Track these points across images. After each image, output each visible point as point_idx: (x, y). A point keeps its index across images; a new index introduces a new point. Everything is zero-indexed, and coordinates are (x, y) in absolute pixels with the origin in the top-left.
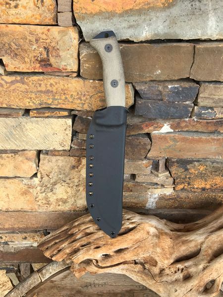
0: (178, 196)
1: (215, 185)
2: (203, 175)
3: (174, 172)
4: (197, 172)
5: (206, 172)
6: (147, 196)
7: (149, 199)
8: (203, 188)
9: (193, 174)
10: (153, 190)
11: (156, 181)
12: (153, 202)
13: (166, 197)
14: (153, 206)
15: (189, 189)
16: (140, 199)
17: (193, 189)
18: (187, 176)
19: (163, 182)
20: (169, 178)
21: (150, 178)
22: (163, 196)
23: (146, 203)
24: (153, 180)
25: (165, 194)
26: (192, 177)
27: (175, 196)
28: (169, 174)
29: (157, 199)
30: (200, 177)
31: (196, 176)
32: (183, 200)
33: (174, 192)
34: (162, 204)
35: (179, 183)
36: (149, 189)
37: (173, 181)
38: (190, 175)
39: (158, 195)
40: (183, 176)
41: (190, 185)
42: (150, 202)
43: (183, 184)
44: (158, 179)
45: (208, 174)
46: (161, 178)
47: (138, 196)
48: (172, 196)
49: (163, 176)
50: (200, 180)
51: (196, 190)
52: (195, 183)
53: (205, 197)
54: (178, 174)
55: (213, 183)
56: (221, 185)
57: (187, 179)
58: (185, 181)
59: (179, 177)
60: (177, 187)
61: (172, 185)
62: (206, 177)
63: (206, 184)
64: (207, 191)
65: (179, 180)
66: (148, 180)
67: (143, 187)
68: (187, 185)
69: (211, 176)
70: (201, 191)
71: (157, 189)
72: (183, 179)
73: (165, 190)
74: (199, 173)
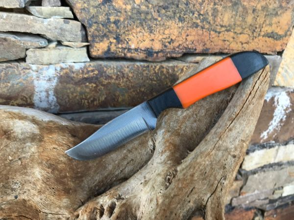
0: (101, 72)
1: (169, 43)
2: (143, 16)
3: (79, 5)
4: (129, 7)
5: (148, 7)
6: (29, 73)
7: (36, 82)
8: (148, 49)
9: (123, 11)
10: (38, 52)
11: (41, 29)
12: (47, 91)
13: (75, 75)
14: (50, 101)
15: (122, 52)
16: (13, 85)
17: (129, 52)
18: (110, 18)
19: (57, 30)
20: (70, 21)
21: (24, 21)
22: (66, 73)
23: (32, 95)
24: (34, 26)
25: (70, 66)
26: (122, 19)
27: (95, 73)
28: (71, 12)
29: (54, 83)
30: (139, 21)
31: (129, 17)
32: (113, 81)
33: (89, 60)
34: (70, 94)
35: (96, 36)
36: (27, 49)
37: (84, 33)
38: (117, 15)
39: (56, 70)
40: (102, 18)
41: (122, 41)
42: (41, 92)
43: (105, 39)
44: (46, 23)
45: (153, 13)
46: (52, 19)
47: (6, 74)
48: (88, 72)
49: (56, 15)
50: (138, 29)
51: (135, 55)
52: (131, 37)
53: (155, 73)
54: (89, 11)
55: (165, 36)
56: (180, 43)
57: (112, 25)
58: (107, 30)
59: (94, 20)
60: (94, 48)
61: (82, 42)
62: (149, 22)
63: (153, 40)
64: (157, 56)
65: (96, 30)
66: (19, 25)
67: (9, 44)
68: (115, 41)
69: (159, 19)
70: (146, 57)
71: (47, 51)
72: (102, 25)
73: (67, 54)
74: (135, 11)
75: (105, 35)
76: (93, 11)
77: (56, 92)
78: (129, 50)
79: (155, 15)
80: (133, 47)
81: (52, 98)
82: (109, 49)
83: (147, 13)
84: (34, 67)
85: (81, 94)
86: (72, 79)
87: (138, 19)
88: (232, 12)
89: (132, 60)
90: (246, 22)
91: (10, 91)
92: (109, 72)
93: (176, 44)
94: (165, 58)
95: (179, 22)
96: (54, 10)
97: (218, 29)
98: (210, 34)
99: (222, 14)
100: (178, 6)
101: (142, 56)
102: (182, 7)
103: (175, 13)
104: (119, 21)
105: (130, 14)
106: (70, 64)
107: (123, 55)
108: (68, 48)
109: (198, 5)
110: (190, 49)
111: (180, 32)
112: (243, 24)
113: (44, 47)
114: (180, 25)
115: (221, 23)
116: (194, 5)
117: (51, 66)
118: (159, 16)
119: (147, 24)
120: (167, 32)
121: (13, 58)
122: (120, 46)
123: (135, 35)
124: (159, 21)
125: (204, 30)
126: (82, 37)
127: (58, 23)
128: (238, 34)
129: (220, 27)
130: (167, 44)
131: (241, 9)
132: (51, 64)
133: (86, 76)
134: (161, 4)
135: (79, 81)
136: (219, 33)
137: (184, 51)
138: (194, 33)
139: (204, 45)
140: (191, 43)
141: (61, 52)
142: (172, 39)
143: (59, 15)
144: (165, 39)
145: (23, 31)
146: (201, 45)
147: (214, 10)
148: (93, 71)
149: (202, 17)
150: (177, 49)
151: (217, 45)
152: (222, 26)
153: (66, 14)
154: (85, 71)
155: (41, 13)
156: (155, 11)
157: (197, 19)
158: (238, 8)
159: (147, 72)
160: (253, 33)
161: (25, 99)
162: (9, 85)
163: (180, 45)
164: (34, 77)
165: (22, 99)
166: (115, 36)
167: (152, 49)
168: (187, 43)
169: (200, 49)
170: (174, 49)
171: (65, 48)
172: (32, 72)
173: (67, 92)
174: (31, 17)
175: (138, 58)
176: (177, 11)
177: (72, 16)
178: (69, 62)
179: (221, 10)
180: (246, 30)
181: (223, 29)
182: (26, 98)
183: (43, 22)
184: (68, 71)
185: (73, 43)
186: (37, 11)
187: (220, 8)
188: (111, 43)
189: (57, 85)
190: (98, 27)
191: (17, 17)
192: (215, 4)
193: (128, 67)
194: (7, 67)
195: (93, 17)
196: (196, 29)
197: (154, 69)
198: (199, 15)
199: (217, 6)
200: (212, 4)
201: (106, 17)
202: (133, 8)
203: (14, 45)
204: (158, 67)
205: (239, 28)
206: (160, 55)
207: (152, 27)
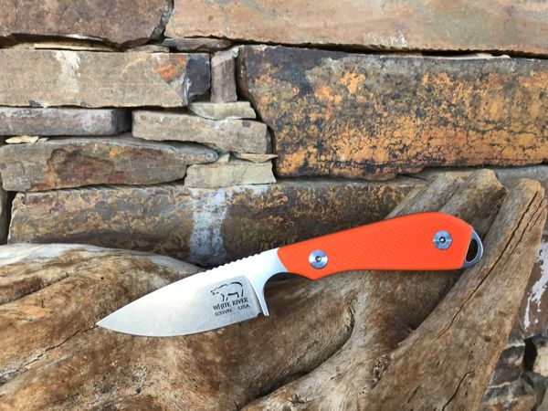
0: (293, 198)
1: (401, 151)
2: (360, 112)
3: (265, 100)
4: (338, 99)
5: (368, 97)
6: (187, 201)
7: (196, 215)
8: (367, 161)
9: (329, 105)
10: (204, 170)
11: (210, 136)
12: (211, 229)
13: (253, 204)
14: (213, 245)
15: (325, 167)
16: (163, 219)
17: (337, 167)
18: (310, 116)
19: (232, 137)
20: (251, 122)
21: (187, 124)
22: (241, 201)
23: (189, 234)
24: (200, 132)
25: (246, 190)
26: (327, 118)
27: (284, 200)
28: (252, 110)
29: (223, 215)
30: (353, 119)
31: (338, 114)
32: (310, 212)
33: (275, 181)
34: (244, 234)
35: (288, 144)
36: (188, 166)
37: (270, 139)
38: (320, 112)
39: (226, 196)
40: (297, 117)
41: (326, 150)
42: (202, 230)
43: (301, 148)
44: (217, 127)
45: (376, 106)
46: (226, 121)
47: (154, 203)
48: (273, 198)
49: (231, 115)
50: (352, 132)
51: (345, 171)
52: (340, 143)
53: (378, 199)
54: (279, 107)
55: (393, 141)
56: (419, 150)
57: (313, 127)
58: (305, 134)
59: (287, 121)
60: (284, 162)
61: (267, 153)
62: (370, 120)
63: (375, 147)
64: (381, 171)
65: (288, 134)
66: (180, 132)
67: (164, 158)
68: (315, 150)
69: (386, 114)
70: (364, 174)
71: (216, 167)
72: (298, 127)
73: (245, 172)
74: (348, 104)
75: (301, 143)
76: (284, 107)
77: (224, 229)
78: (337, 163)
79: (379, 108)
80: (343, 158)
81: (217, 239)
82: (306, 163)
83: (367, 106)
84: (195, 192)
85: (260, 233)
86: (249, 209)
87: (352, 116)
88: (505, 98)
89: (341, 178)
90: (529, 114)
91: (157, 228)
92: (305, 198)
93: (412, 152)
94: (394, 175)
95: (416, 117)
96: (229, 108)
97: (481, 126)
98: (467, 135)
99: (487, 104)
100: (414, 93)
101: (357, 172)
102: (421, 95)
103: (410, 105)
104: (323, 120)
105: (339, 108)
106: (247, 187)
107: (327, 171)
108: (247, 163)
109: (447, 90)
110: (435, 160)
111: (417, 134)
112: (524, 117)
113: (212, 163)
114: (419, 122)
115: (486, 117)
116: (441, 91)
117: (221, 190)
118: (385, 110)
119: (366, 122)
120: (397, 134)
121: (168, 179)
122: (323, 158)
123: (346, 140)
124: (385, 118)
125: (458, 129)
126: (268, 146)
127: (235, 126)
128: (516, 133)
129: (484, 124)
130: (397, 153)
131: (519, 94)
132: (220, 187)
133: (269, 205)
134: (389, 92)
135: (259, 213)
136: (484, 132)
137: (426, 162)
138: (441, 134)
139: (458, 154)
140: (437, 149)
141: (236, 169)
142: (405, 145)
143: (236, 115)
144: (394, 145)
145: (184, 140)
146: (453, 152)
147: (474, 97)
148: (280, 197)
149: (454, 109)
150: (414, 161)
151: (480, 153)
152: (488, 122)
153: (245, 113)
154: (269, 197)
155: (212, 113)
156: (378, 103)
157: (446, 113)
158: (514, 93)
159: (363, 197)
160: (542, 131)
161: (177, 241)
162: (157, 219)
163: (418, 153)
164: (195, 207)
165: (173, 241)
166: (316, 143)
167: (373, 160)
168: (431, 150)
169: (451, 158)
170: (409, 160)
171: (242, 163)
172: (191, 199)
173: (239, 229)
174: (198, 119)
175: (350, 176)
176: (414, 101)
177: (254, 116)
178: (246, 184)
179: (486, 96)
180: (529, 127)
181: (491, 126)
182: (179, 240)
183: (213, 126)
184: (243, 197)
185: (254, 156)
186: (205, 111)
187: (483, 94)
188: (309, 154)
189: (227, 220)
190: (291, 130)
191: (178, 119)
192: (475, 88)
193: (334, 190)
194: (157, 193)
195: (285, 115)
196: (444, 129)
197: (376, 193)
198: (449, 106)
199: (478, 91)
200: (471, 88)
201: (304, 115)
202: (345, 100)
203: (172, 160)
204: (382, 189)
205: (517, 124)
206: (386, 170)
207: (374, 127)
